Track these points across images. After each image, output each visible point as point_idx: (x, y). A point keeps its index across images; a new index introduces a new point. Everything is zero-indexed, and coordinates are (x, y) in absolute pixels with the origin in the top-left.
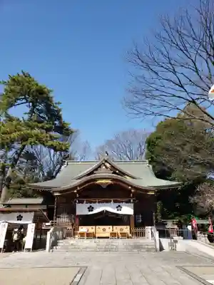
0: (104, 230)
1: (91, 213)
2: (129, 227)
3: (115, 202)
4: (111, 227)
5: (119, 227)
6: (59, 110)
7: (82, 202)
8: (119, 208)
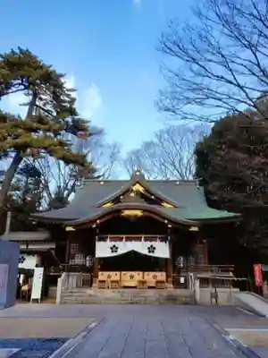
0: (132, 277)
1: (114, 254)
2: (164, 274)
3: (146, 240)
4: (141, 273)
5: (152, 274)
6: (73, 101)
7: (104, 239)
8: (152, 249)
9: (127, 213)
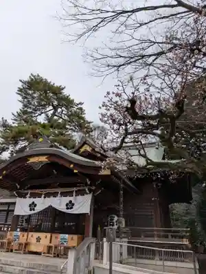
2: (76, 237)
8: (70, 205)
9: (32, 160)
